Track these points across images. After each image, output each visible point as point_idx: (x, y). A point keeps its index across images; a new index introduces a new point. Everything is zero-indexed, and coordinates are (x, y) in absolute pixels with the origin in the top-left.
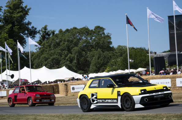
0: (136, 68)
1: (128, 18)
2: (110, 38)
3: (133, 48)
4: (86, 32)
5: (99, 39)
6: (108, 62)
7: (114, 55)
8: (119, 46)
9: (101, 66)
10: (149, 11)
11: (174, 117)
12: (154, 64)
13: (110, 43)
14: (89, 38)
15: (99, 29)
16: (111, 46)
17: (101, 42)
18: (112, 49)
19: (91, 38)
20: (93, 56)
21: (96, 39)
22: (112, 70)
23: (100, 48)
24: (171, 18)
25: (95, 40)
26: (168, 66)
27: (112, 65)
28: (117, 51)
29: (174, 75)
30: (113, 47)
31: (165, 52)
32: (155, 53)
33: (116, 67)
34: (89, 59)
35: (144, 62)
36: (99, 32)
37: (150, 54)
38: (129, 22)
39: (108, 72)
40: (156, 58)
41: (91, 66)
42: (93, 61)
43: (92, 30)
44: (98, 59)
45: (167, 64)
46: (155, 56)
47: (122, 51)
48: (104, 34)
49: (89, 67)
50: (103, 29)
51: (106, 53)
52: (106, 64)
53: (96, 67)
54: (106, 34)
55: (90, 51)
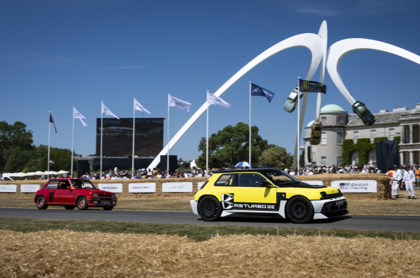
0: (57, 170)
1: (51, 117)
2: (31, 136)
3: (57, 149)
4: (5, 127)
5: (19, 136)
6: (26, 162)
7: (34, 155)
8: (42, 146)
9: (18, 166)
10: (75, 111)
11: (88, 224)
12: (78, 168)
13: (31, 141)
14: (7, 134)
15: (19, 126)
16: (32, 145)
17: (21, 140)
18: (33, 148)
19: (9, 135)
20: (10, 154)
21: (16, 136)
22: (30, 171)
23: (19, 146)
24: (99, 120)
25: (13, 137)
26: (92, 171)
27: (31, 166)
28: (38, 151)
29: (97, 180)
30: (34, 146)
31: (91, 155)
32: (81, 156)
33: (35, 168)
34: (4, 157)
35: (67, 165)
36: (19, 128)
37: (72, 157)
38: (51, 120)
39: (26, 172)
40: (80, 161)
41: (6, 165)
42: (10, 159)
43: (11, 126)
44: (16, 158)
45: (91, 168)
46: (80, 158)
47: (43, 150)
48: (24, 130)
49: (4, 166)
50: (24, 125)
51: (25, 152)
52: (24, 164)
53: (13, 166)
54: (27, 131)
55: (8, 148)
